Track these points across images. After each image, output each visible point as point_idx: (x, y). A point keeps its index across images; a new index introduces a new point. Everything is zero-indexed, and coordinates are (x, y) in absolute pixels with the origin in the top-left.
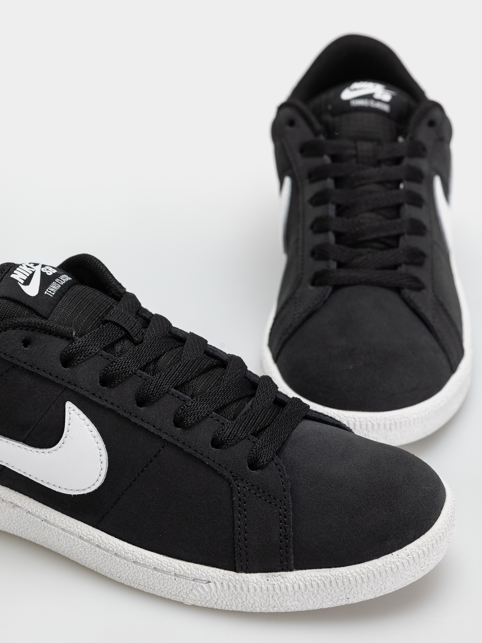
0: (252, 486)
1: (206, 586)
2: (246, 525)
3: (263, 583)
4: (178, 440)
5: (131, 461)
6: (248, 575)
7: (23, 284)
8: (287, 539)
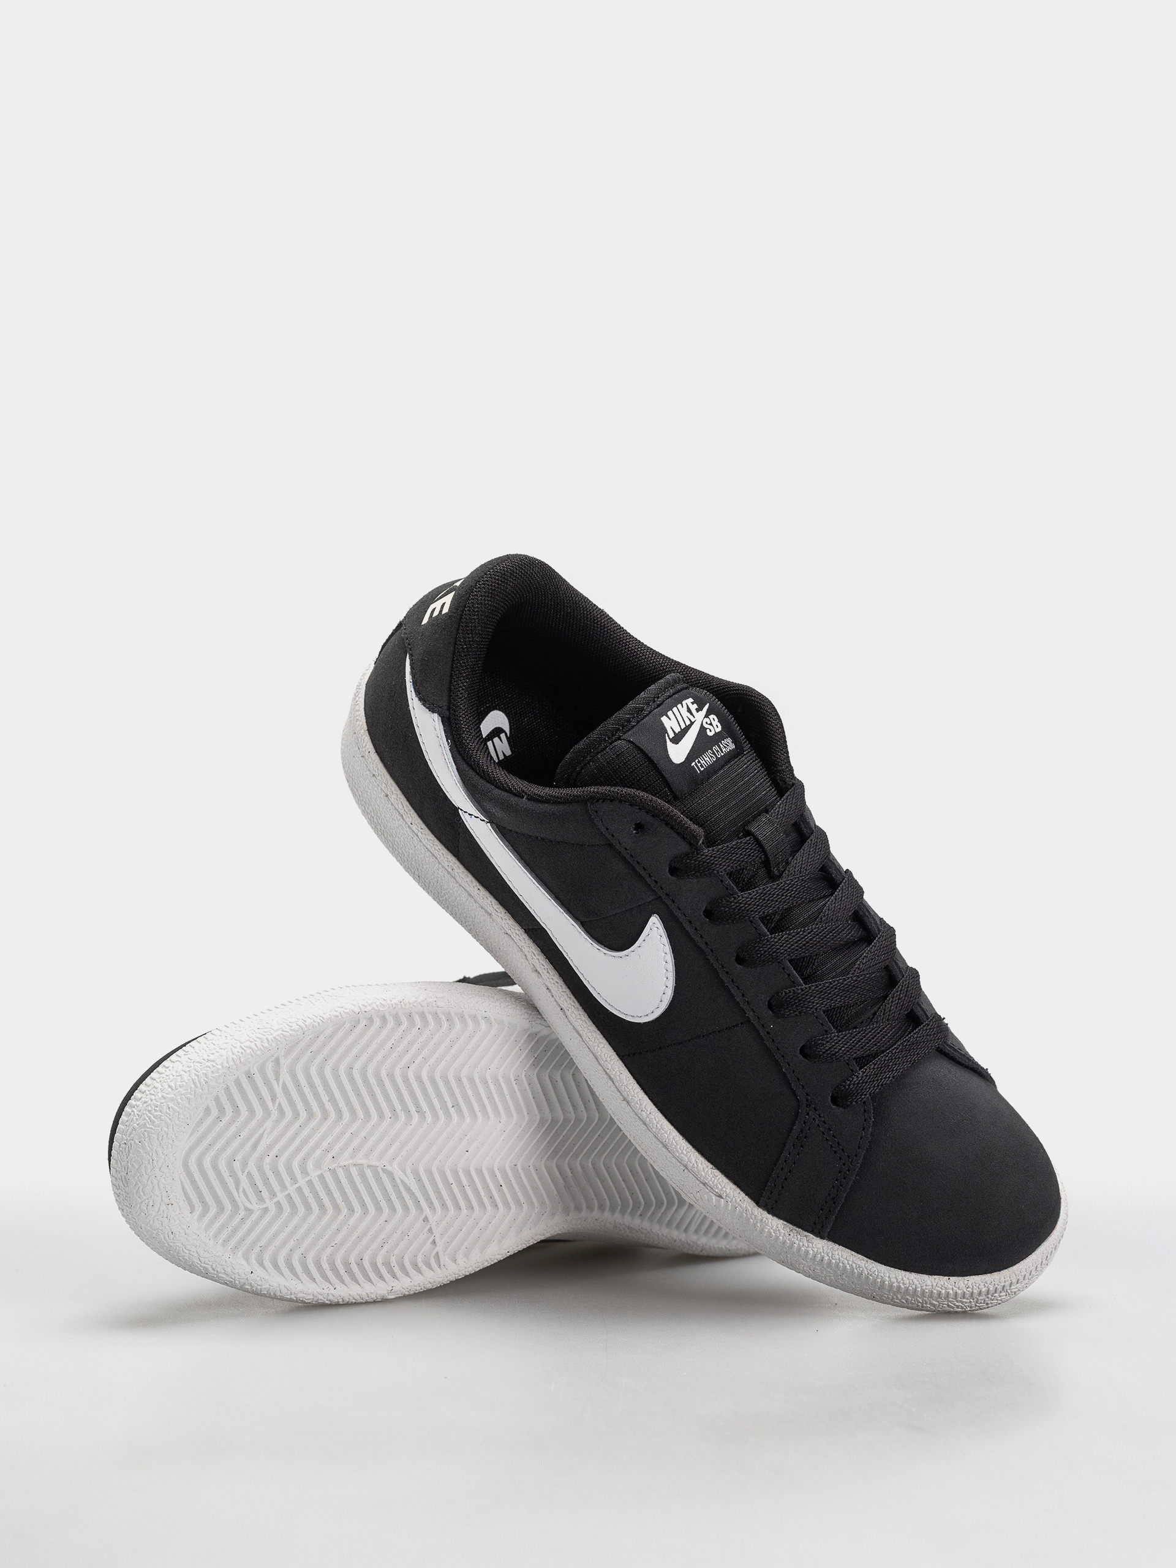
0: (824, 1122)
1: (716, 1200)
2: (794, 1163)
3: (782, 1234)
4: (763, 1026)
5: (696, 1018)
6: (770, 1216)
7: (671, 740)
8: (834, 1203)
